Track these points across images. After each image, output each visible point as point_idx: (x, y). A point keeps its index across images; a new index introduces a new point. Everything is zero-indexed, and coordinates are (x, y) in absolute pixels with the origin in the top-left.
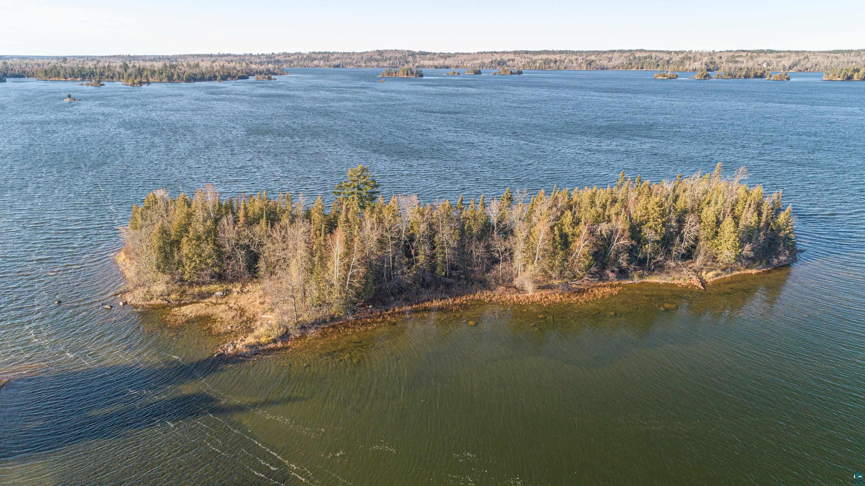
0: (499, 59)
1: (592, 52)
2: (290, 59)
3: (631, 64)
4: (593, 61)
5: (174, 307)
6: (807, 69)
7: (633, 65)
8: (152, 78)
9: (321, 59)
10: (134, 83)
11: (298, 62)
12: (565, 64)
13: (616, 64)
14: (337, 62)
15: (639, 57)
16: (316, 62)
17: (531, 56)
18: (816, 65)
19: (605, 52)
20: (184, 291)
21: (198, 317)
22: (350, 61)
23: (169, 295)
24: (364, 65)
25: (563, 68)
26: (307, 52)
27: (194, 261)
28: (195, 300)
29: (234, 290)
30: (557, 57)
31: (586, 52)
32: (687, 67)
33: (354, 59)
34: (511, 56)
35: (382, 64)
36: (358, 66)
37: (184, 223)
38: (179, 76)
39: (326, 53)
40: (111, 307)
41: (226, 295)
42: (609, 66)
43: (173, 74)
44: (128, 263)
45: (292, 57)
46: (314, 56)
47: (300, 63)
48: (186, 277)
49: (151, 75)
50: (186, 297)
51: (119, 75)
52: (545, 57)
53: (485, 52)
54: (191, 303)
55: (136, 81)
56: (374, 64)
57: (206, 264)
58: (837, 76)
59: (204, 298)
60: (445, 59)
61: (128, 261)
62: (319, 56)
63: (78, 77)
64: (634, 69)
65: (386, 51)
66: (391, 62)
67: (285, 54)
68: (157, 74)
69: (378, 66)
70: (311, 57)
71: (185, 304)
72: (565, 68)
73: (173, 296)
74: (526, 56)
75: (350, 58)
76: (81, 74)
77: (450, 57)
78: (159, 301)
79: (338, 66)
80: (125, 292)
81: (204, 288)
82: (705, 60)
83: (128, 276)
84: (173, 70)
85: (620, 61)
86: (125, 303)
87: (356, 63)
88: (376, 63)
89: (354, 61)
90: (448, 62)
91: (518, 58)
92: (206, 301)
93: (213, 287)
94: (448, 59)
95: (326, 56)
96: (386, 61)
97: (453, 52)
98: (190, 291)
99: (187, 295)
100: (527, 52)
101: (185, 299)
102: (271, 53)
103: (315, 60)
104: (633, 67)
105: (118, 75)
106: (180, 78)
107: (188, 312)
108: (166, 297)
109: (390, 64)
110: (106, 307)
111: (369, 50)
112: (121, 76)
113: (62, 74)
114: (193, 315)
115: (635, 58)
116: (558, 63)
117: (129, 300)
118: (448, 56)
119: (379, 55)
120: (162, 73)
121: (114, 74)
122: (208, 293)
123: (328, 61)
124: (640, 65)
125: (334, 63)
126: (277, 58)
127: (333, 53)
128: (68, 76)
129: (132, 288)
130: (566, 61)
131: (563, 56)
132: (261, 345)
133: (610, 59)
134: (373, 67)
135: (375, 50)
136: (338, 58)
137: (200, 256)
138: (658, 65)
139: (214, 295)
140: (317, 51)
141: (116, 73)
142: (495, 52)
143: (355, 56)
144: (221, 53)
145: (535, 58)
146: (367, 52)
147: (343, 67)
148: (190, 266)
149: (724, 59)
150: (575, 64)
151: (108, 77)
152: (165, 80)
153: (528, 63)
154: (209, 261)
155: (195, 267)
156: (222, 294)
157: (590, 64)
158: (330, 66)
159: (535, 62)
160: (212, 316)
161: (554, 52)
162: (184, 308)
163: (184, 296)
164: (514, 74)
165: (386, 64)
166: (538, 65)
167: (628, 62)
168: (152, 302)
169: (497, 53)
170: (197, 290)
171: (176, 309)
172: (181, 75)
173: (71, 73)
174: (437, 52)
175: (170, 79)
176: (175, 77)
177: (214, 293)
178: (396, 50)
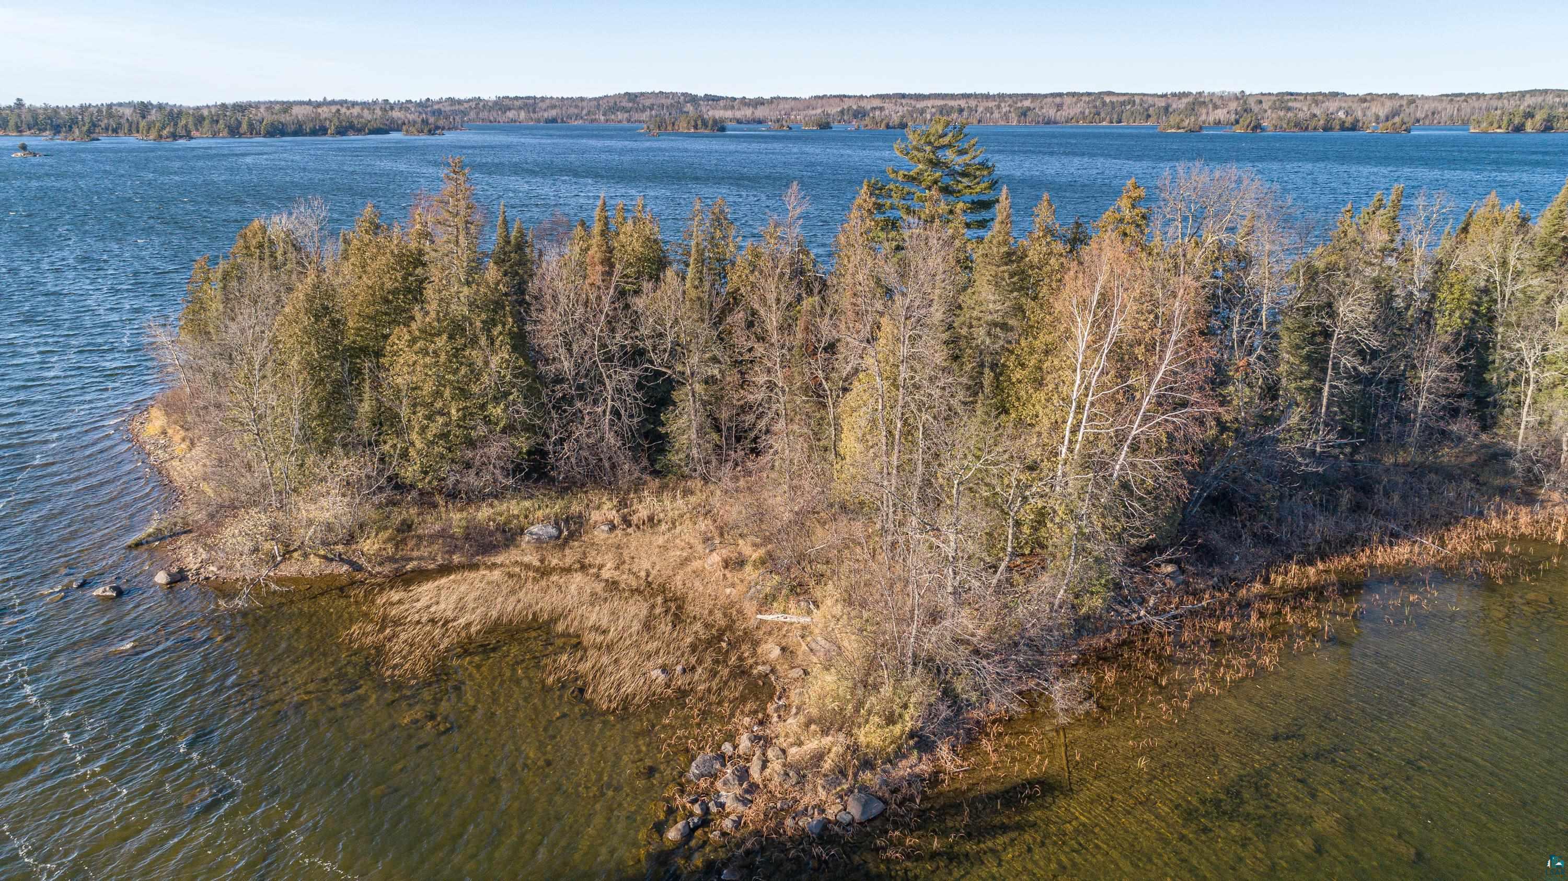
0: (855, 107)
1: (1022, 95)
2: (462, 108)
3: (1098, 114)
4: (1029, 109)
5: (382, 590)
6: (1418, 121)
7: (1103, 115)
8: (197, 130)
9: (521, 108)
10: (161, 137)
11: (478, 114)
12: (978, 116)
13: (1072, 114)
14: (553, 113)
15: (1112, 103)
16: (511, 114)
17: (913, 103)
18: (1433, 114)
19: (1046, 96)
20: (406, 527)
21: (497, 623)
22: (576, 111)
23: (351, 539)
24: (602, 118)
25: (975, 122)
26: (493, 98)
27: (441, 413)
28: (456, 559)
29: (595, 516)
30: (963, 103)
31: (1010, 96)
32: (1203, 117)
33: (582, 109)
34: (877, 103)
35: (636, 116)
36: (592, 121)
37: (389, 285)
38: (251, 125)
39: (528, 98)
40: (120, 592)
41: (571, 536)
42: (1058, 118)
43: (240, 123)
44: (177, 438)
45: (466, 105)
46: (506, 102)
47: (481, 115)
48: (410, 472)
49: (196, 125)
50: (418, 546)
51: (130, 126)
52: (940, 103)
53: (825, 96)
54: (445, 570)
55: (165, 132)
56: (620, 116)
57: (487, 421)
58: (1495, 125)
59: (488, 548)
60: (755, 107)
61: (176, 433)
62: (517, 103)
63: (45, 130)
64: (1104, 123)
65: (642, 94)
66: (653, 112)
67: (452, 101)
68: (207, 122)
69: (629, 121)
70: (502, 105)
71: (422, 575)
72: (979, 121)
73: (369, 545)
74: (904, 101)
75: (577, 107)
76: (52, 125)
77: (763, 104)
78: (314, 566)
79: (554, 120)
80: (175, 535)
81: (484, 513)
82: (1233, 106)
83: (178, 481)
84: (239, 116)
85: (1077, 110)
86: (178, 578)
87: (589, 113)
88: (626, 115)
89: (584, 112)
90: (760, 113)
91: (889, 106)
92: (499, 559)
93: (513, 507)
94: (760, 108)
95: (530, 104)
96: (643, 110)
97: (767, 96)
98: (431, 525)
99: (420, 538)
100: (903, 96)
101: (415, 554)
102: (424, 99)
103: (510, 109)
104: (1104, 120)
105: (127, 126)
106: (253, 130)
107: (445, 607)
108: (340, 548)
109: (651, 116)
110: (99, 591)
111: (611, 93)
112: (134, 126)
113: (12, 123)
114: (475, 617)
115: (1104, 104)
116: (965, 114)
117: (191, 563)
118: (759, 102)
119: (630, 100)
120: (217, 122)
121: (119, 125)
122: (502, 529)
123: (534, 112)
124: (1115, 116)
125: (546, 115)
126: (436, 107)
127: (543, 99)
128: (24, 126)
129: (201, 517)
130: (980, 109)
131: (973, 103)
132: (867, 764)
133: (1059, 107)
134: (620, 122)
135: (622, 92)
136: (553, 107)
137: (463, 393)
138: (1149, 116)
139: (527, 538)
140: (512, 95)
141: (123, 121)
142: (845, 96)
143: (585, 104)
144: (329, 99)
145: (920, 105)
146: (606, 96)
147: (563, 121)
148: (424, 429)
149: (1265, 106)
150: (996, 115)
151: (107, 129)
152: (225, 133)
153: (911, 113)
154: (497, 411)
155: (444, 436)
156: (553, 531)
157: (1024, 114)
158: (538, 121)
159: (922, 111)
160: (553, 620)
161: (952, 97)
162: (425, 591)
163: (411, 543)
164: (894, 128)
165: (644, 116)
166: (928, 117)
167: (1093, 110)
168: (289, 569)
169: (849, 97)
170: (456, 518)
171: (395, 596)
172: (257, 125)
173: (32, 122)
174: (738, 95)
175: (234, 131)
176: (244, 127)
177: (522, 531)
178: (661, 93)
